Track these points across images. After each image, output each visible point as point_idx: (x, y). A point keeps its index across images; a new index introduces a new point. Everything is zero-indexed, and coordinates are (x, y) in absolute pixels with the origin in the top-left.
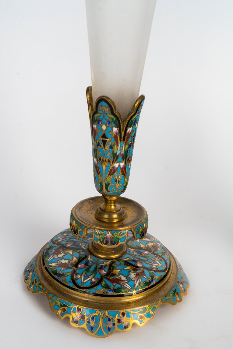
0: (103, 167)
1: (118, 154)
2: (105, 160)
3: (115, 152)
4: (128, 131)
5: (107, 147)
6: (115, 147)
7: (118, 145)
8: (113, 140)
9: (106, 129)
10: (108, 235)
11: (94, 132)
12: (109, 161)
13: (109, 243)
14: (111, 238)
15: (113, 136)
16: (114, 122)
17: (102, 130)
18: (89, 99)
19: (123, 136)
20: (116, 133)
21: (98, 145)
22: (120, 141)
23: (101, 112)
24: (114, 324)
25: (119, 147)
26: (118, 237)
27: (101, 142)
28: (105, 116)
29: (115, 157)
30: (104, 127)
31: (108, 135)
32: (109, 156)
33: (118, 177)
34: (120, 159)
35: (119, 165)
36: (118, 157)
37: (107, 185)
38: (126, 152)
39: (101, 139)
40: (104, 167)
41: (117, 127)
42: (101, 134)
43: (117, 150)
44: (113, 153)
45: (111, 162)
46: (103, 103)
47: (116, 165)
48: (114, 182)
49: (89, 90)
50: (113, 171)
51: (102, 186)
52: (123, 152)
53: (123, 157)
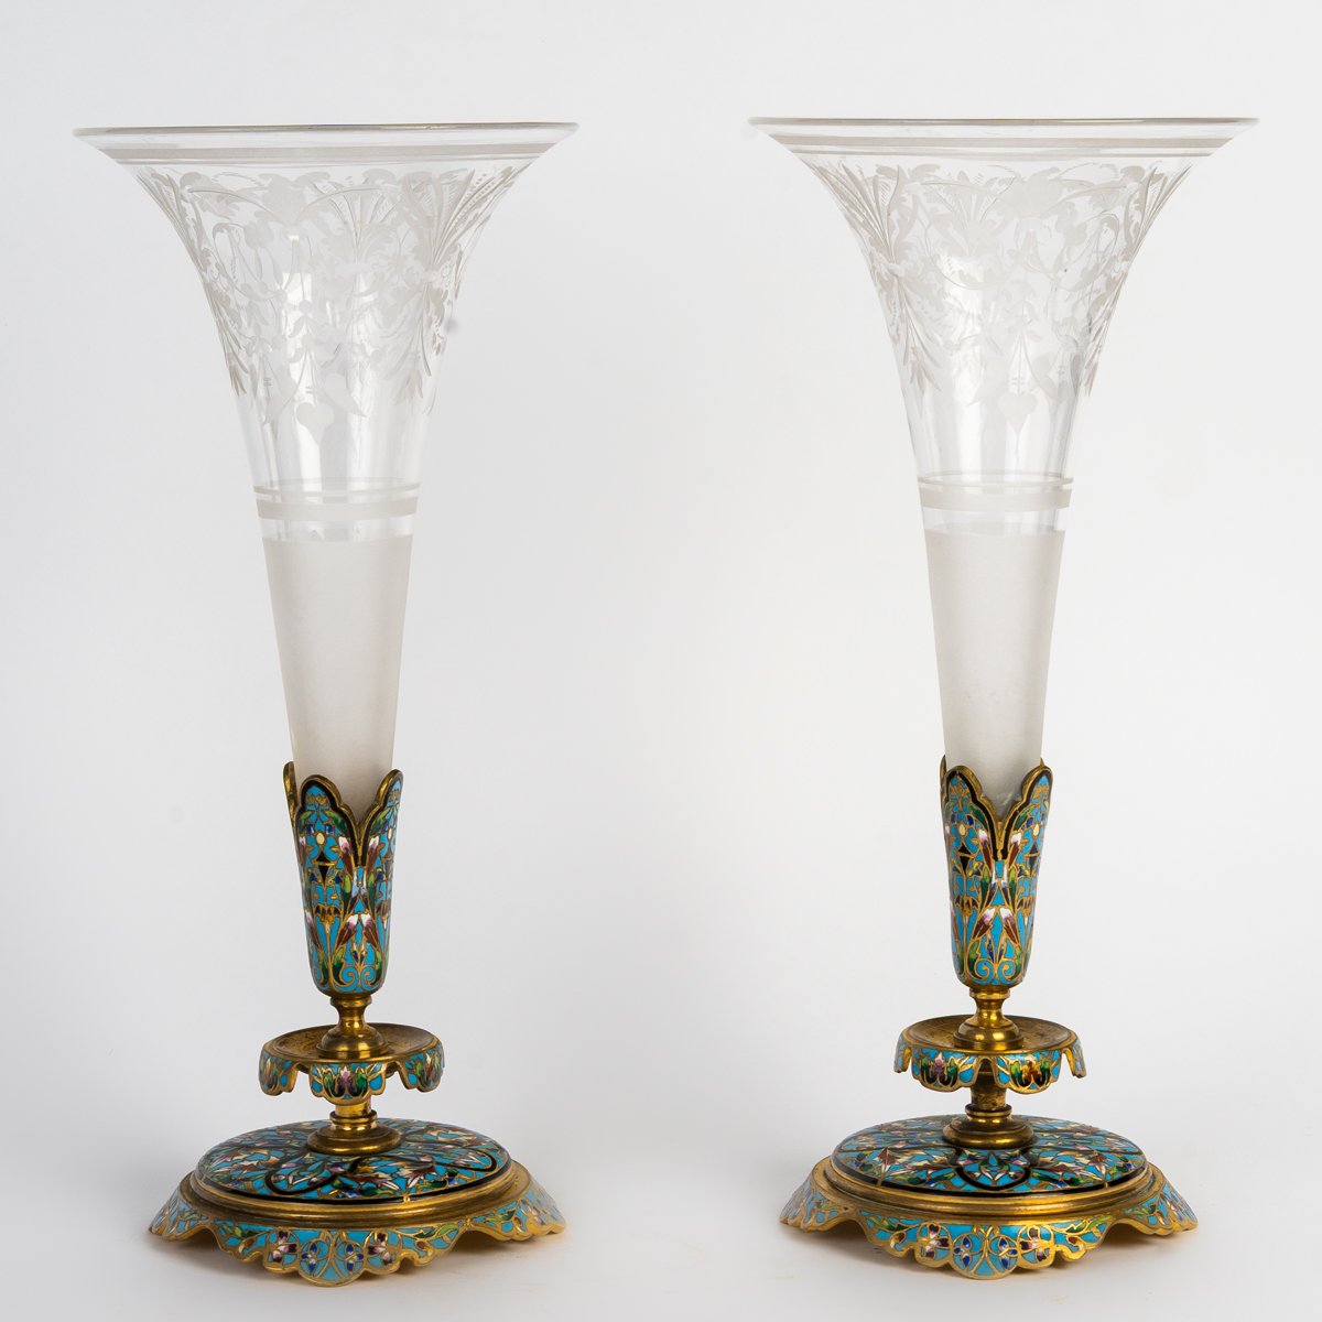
0: (324, 927)
1: (353, 895)
2: (329, 910)
3: (348, 891)
4: (371, 844)
5: (330, 880)
6: (347, 879)
7: (351, 874)
8: (341, 865)
9: (326, 842)
10: (342, 1072)
11: (302, 852)
12: (336, 911)
13: (347, 1092)
14: (350, 1080)
15: (341, 855)
16: (340, 827)
17: (317, 844)
18: (288, 787)
19: (360, 853)
20: (346, 849)
21: (312, 878)
22: (356, 865)
23: (313, 808)
24: (361, 1257)
25: (355, 878)
26: (364, 1076)
27: (317, 872)
28: (320, 813)
29: (349, 902)
30: (320, 839)
31: (329, 854)
32: (335, 899)
33: (359, 948)
34: (359, 905)
35: (360, 920)
36: (354, 900)
37: (337, 969)
38: (373, 890)
39: (317, 864)
40: (327, 927)
41: (347, 837)
42: (315, 854)
43: (352, 885)
44: (343, 891)
45: (342, 912)
46: (315, 790)
47: (353, 919)
48: (351, 959)
49: (289, 770)
50: (346, 935)
51: (325, 971)
52: (364, 891)
53: (366, 902)
